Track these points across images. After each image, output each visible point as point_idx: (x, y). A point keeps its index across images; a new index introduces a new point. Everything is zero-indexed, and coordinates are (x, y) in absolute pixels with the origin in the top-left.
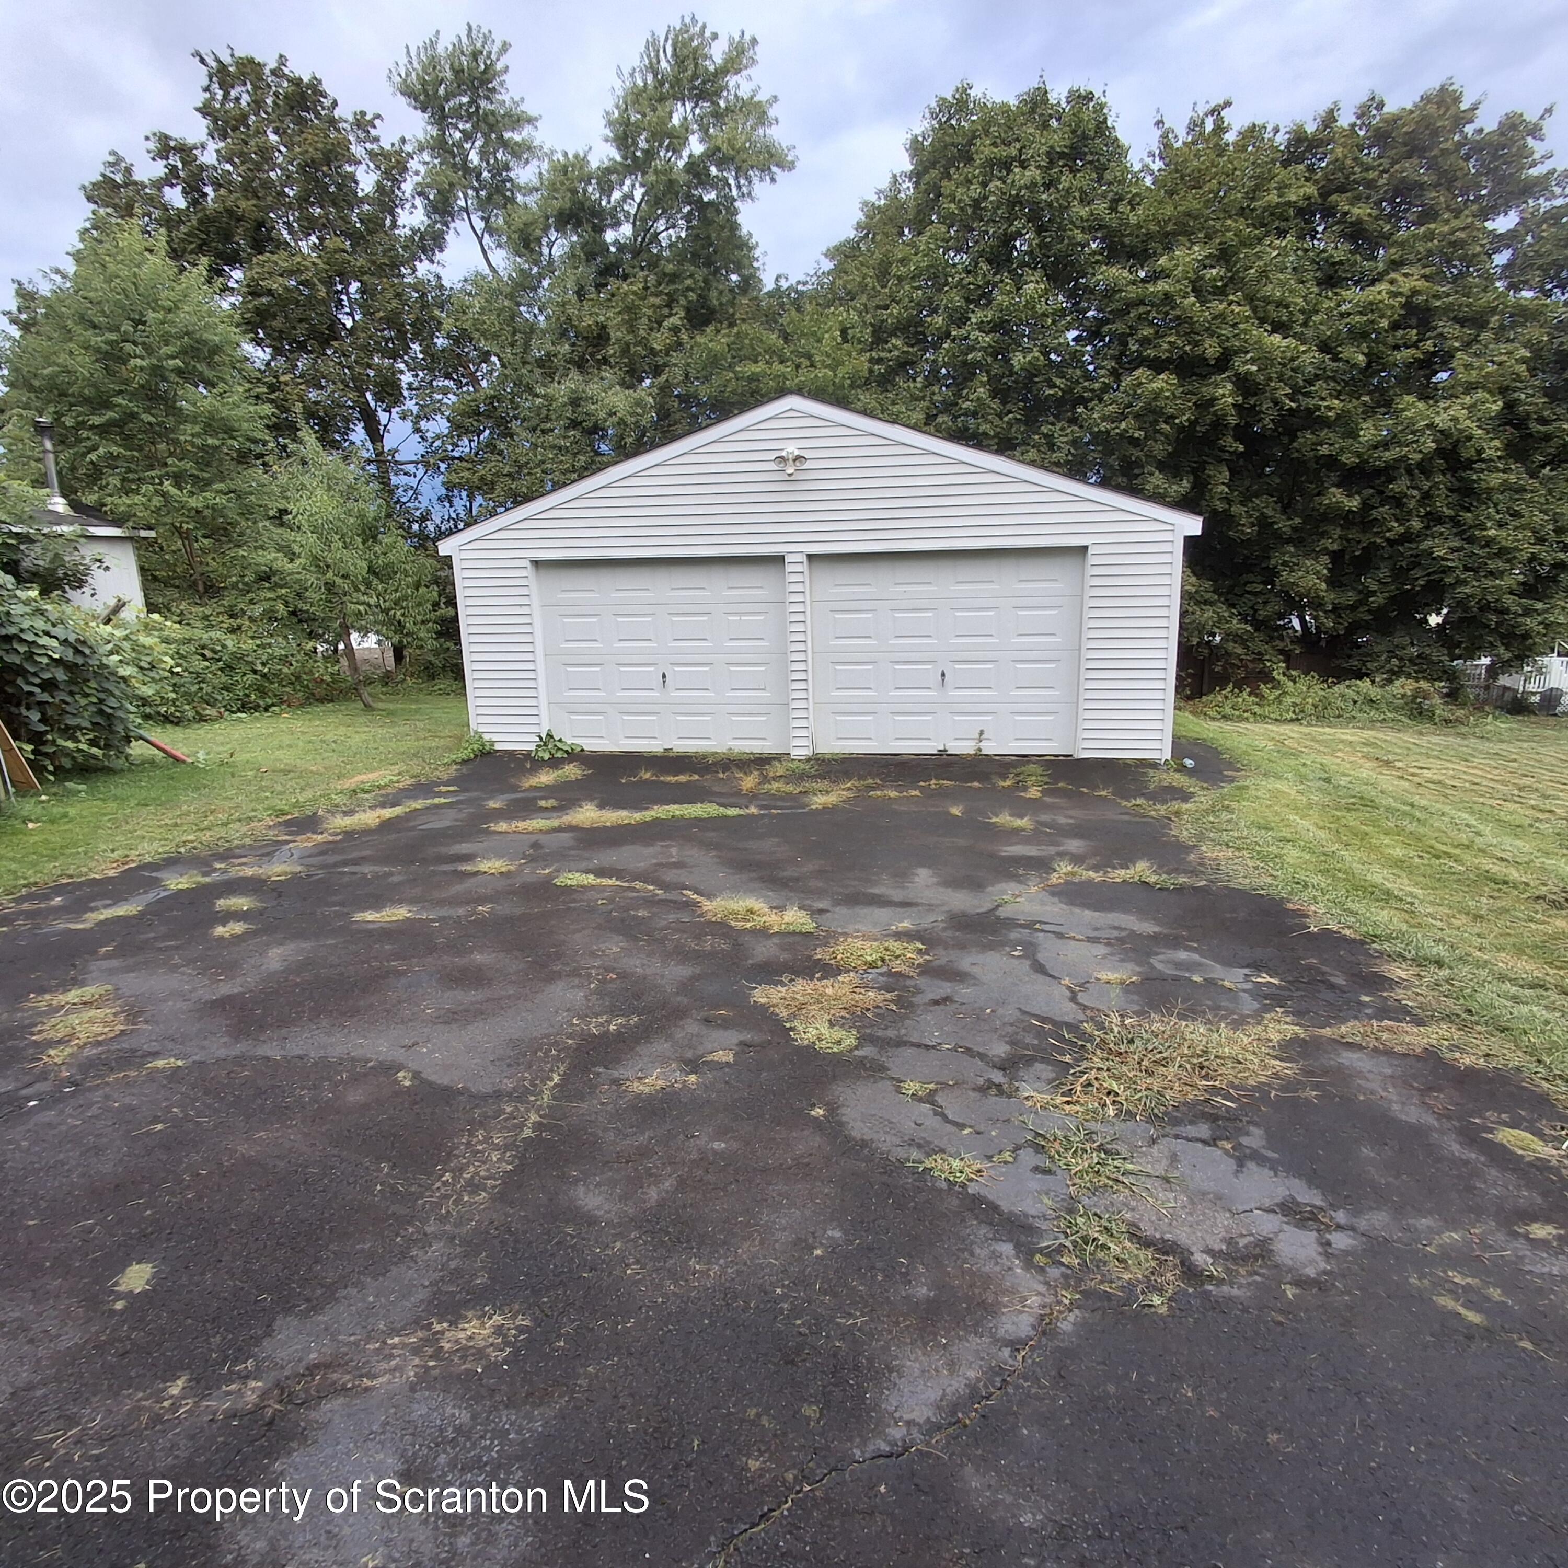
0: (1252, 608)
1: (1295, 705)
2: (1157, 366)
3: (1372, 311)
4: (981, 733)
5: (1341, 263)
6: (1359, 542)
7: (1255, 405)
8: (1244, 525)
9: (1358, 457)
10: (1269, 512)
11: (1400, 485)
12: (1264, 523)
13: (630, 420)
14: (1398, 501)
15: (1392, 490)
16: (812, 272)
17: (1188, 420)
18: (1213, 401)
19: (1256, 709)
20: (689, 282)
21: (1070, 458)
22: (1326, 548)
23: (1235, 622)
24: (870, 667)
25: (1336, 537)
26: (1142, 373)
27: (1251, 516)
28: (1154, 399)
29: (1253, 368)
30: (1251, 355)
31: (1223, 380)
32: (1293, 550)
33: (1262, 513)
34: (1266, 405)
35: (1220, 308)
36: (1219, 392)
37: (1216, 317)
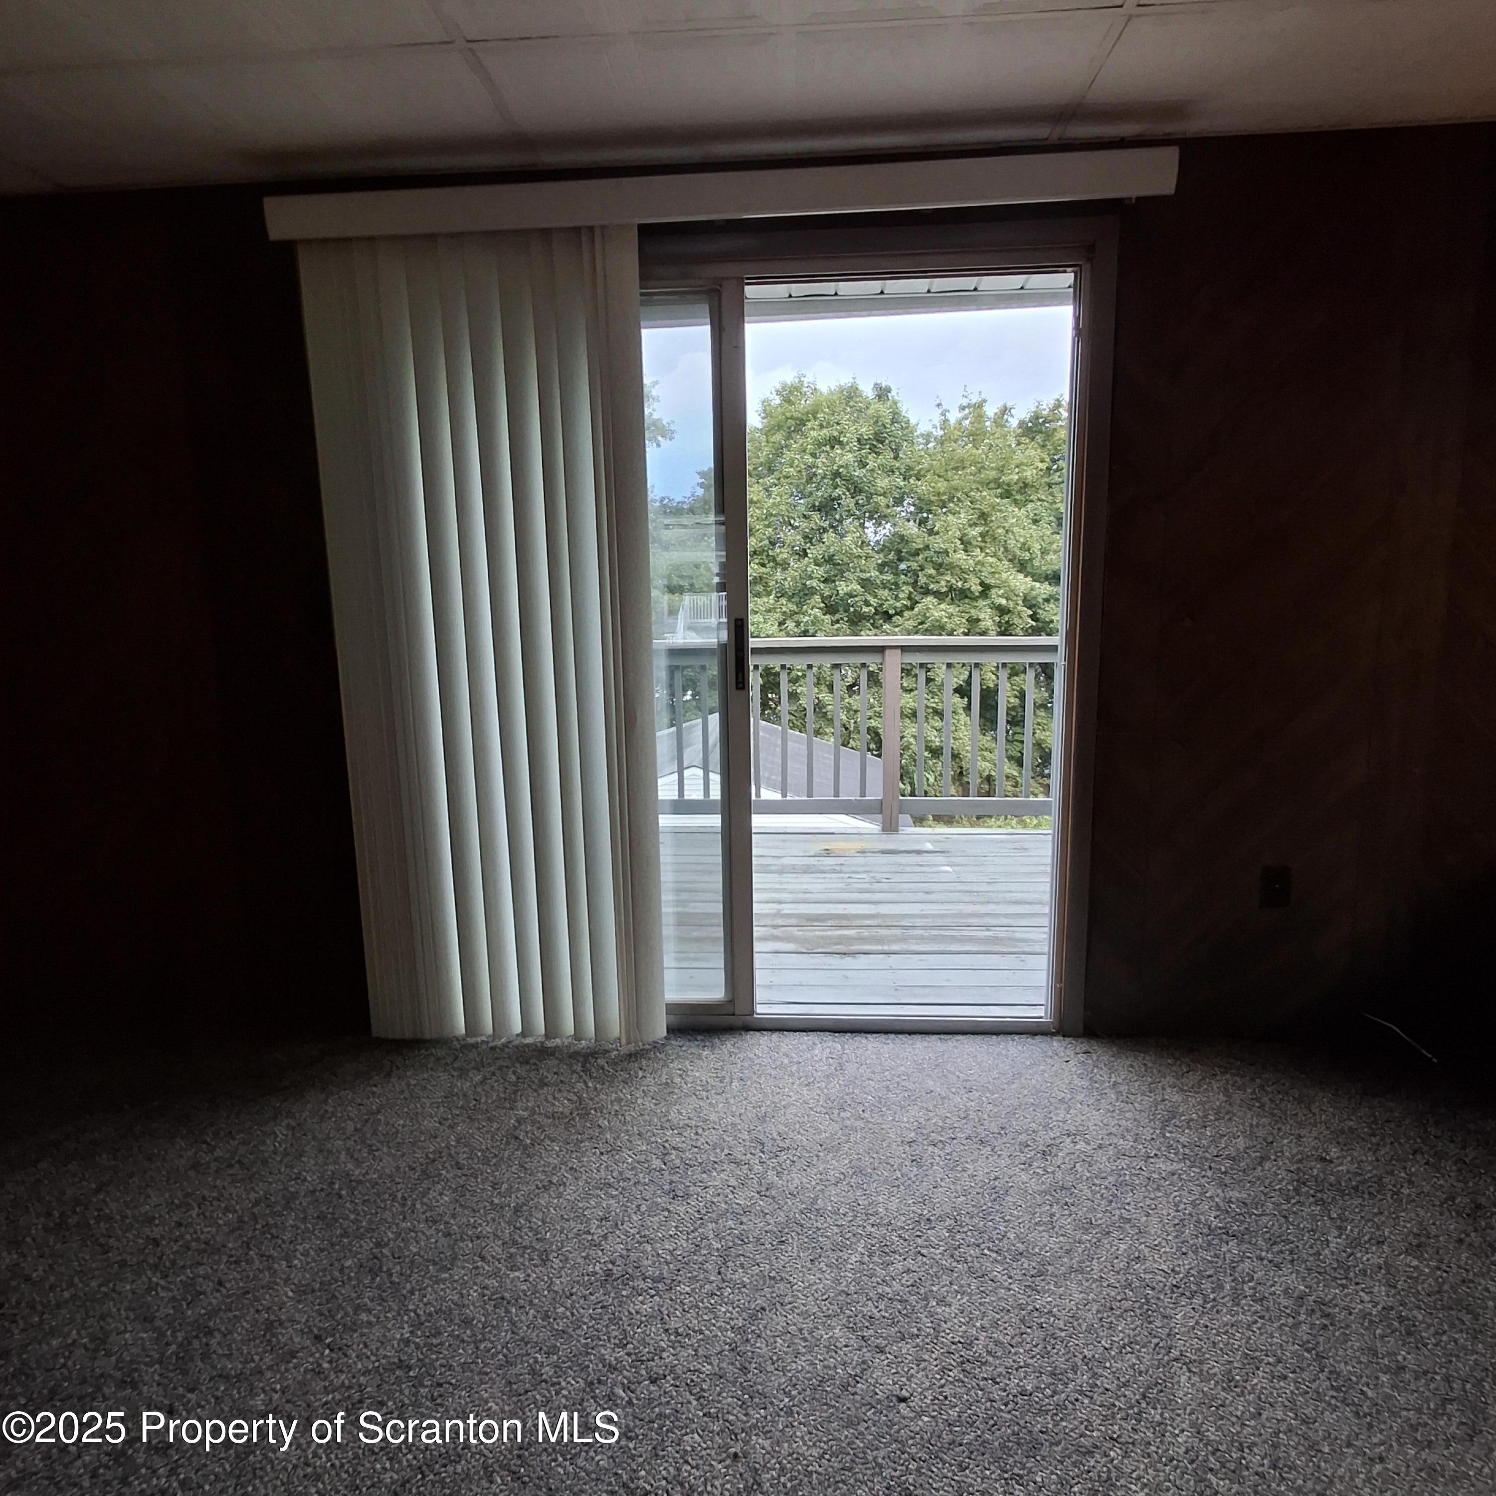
26: (930, 600)
27: (1014, 690)
28: (937, 621)
29: (1003, 602)
30: (1002, 591)
31: (985, 606)
32: (1043, 714)
33: (1022, 688)
34: (1016, 620)
35: (980, 558)
36: (982, 616)
37: (978, 563)
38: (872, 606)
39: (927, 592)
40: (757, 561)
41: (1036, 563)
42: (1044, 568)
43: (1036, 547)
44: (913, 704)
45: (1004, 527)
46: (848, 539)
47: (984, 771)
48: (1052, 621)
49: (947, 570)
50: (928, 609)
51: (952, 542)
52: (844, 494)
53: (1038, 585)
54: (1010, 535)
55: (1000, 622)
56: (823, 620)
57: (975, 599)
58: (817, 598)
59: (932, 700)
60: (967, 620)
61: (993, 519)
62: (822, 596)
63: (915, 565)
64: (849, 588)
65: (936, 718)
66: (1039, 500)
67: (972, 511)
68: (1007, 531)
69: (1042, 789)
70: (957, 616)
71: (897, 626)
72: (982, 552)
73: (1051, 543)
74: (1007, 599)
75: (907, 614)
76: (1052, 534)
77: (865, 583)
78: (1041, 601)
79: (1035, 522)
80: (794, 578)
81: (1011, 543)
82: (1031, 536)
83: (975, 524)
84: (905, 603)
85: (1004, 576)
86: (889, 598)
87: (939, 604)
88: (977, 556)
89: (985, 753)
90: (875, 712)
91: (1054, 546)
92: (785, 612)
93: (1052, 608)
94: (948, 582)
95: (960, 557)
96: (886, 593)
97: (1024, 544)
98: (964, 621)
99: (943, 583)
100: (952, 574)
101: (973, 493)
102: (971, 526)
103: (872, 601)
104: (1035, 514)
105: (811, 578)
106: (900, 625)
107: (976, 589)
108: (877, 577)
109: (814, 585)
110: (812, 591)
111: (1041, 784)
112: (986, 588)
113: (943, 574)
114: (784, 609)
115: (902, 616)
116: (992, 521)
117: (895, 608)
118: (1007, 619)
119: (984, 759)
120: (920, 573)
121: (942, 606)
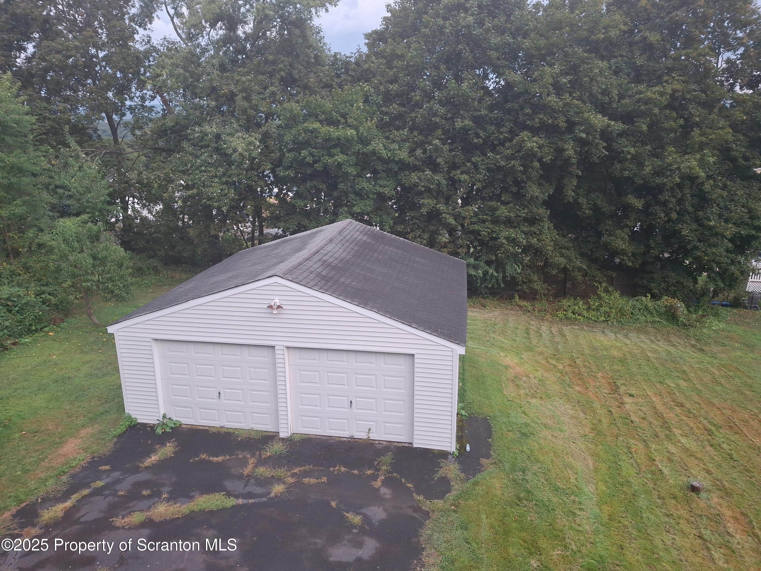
0: (591, 250)
1: (606, 312)
2: (535, 131)
3: (650, 103)
4: (370, 429)
5: (641, 66)
6: (645, 221)
7: (588, 151)
8: (585, 209)
9: (643, 179)
10: (599, 202)
11: (665, 196)
12: (596, 209)
13: (246, 154)
14: (665, 204)
15: (660, 198)
16: (355, 51)
17: (551, 159)
18: (564, 150)
19: (585, 313)
20: (281, 66)
21: (486, 178)
22: (628, 225)
23: (578, 262)
24: (317, 396)
25: (632, 219)
26: (525, 134)
27: (589, 204)
28: (530, 150)
29: (584, 136)
30: (583, 127)
31: (569, 139)
32: (611, 223)
33: (595, 203)
34: (594, 150)
35: (568, 100)
36: (566, 146)
37: (565, 105)
38: (481, 138)
39: (525, 127)
40: (398, 102)
41: (614, 105)
42: (619, 110)
43: (615, 92)
44: (507, 214)
45: (589, 76)
46: (465, 85)
47: (560, 264)
48: (623, 152)
49: (542, 110)
50: (523, 141)
51: (546, 88)
52: (465, 49)
53: (613, 123)
54: (594, 82)
55: (581, 151)
56: (442, 148)
57: (563, 133)
58: (439, 132)
59: (522, 211)
60: (554, 150)
61: (581, 69)
62: (443, 129)
63: (516, 106)
64: (463, 124)
65: (526, 224)
66: (622, 56)
67: (564, 63)
68: (592, 80)
69: (605, 279)
70: (547, 146)
71: (499, 154)
72: (570, 96)
73: (627, 90)
74: (587, 134)
75: (507, 144)
76: (629, 83)
77: (478, 120)
78: (615, 135)
79: (616, 73)
80: (422, 115)
81: (595, 89)
82: (611, 84)
83: (568, 74)
84: (507, 135)
85: (586, 115)
86: (495, 132)
87: (533, 137)
88: (566, 99)
89: (563, 251)
90: (479, 219)
91: (630, 93)
92: (417, 142)
93: (623, 142)
94: (541, 119)
95: (552, 99)
96: (493, 128)
97: (605, 90)
98: (552, 150)
99: (537, 120)
100: (545, 114)
101: (566, 49)
102: (562, 74)
103: (482, 134)
104: (617, 67)
105: (435, 115)
106: (502, 153)
107: (563, 125)
108: (487, 115)
109: (438, 120)
110: (436, 126)
111: (605, 276)
112: (571, 125)
113: (537, 114)
114: (415, 139)
115: (503, 146)
116: (580, 71)
117: (499, 140)
118: (586, 149)
119: (562, 255)
120: (520, 112)
121: (535, 139)
